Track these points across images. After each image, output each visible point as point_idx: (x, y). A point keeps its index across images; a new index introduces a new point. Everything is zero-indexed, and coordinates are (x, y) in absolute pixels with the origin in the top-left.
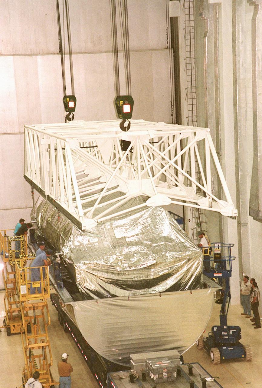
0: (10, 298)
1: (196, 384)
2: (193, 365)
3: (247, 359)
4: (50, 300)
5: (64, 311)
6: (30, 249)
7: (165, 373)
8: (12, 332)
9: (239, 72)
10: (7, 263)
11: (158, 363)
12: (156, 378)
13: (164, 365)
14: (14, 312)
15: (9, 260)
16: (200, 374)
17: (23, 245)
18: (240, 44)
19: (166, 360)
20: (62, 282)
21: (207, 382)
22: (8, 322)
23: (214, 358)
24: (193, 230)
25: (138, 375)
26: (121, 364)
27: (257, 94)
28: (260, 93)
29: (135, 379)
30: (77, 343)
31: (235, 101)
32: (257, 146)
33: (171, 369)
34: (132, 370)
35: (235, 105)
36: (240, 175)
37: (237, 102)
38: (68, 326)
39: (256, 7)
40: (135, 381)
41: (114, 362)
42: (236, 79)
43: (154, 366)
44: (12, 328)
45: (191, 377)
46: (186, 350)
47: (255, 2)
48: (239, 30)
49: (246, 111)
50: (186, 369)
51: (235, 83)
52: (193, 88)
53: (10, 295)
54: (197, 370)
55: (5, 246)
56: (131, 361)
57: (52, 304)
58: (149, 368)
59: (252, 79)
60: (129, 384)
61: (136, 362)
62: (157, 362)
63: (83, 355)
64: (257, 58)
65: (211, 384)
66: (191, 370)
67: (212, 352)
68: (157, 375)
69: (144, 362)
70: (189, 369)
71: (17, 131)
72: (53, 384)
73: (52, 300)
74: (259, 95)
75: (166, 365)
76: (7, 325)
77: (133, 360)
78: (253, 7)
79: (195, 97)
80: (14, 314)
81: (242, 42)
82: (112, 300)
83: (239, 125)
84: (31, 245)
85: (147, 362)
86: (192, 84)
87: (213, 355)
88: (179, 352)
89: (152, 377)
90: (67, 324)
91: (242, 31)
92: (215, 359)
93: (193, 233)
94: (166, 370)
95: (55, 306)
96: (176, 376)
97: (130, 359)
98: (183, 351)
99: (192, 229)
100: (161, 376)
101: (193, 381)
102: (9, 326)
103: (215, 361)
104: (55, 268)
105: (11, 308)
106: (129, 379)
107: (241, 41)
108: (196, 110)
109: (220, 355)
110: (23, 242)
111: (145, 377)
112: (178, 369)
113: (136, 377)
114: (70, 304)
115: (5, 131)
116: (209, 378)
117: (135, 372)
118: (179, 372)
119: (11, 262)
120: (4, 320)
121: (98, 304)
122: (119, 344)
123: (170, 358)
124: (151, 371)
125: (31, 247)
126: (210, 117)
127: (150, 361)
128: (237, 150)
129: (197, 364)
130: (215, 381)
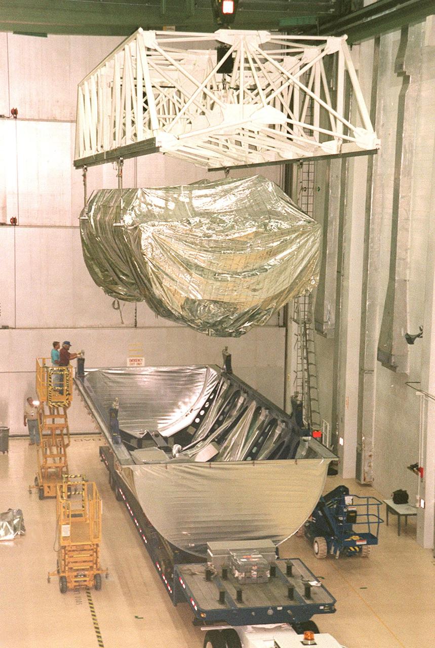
0: (46, 449)
1: (297, 589)
2: (292, 561)
3: (364, 554)
4: (99, 455)
5: (119, 474)
6: (77, 385)
7: (255, 571)
8: (46, 494)
9: (377, 165)
10: (45, 403)
11: (245, 557)
12: (242, 577)
13: (254, 560)
14: (50, 468)
15: (47, 400)
16: (302, 576)
17: (67, 380)
18: (381, 128)
19: (256, 553)
20: (119, 436)
21: (311, 588)
22: (41, 480)
23: (318, 549)
24: (296, 373)
25: (217, 571)
26: (194, 553)
27: (400, 197)
28: (404, 195)
29: (212, 577)
30: (133, 518)
31: (368, 204)
32: (395, 267)
33: (263, 566)
34: (209, 563)
35: (368, 209)
36: (367, 304)
37: (370, 206)
38: (122, 493)
39: (406, 79)
40: (212, 579)
41: (184, 550)
42: (372, 174)
43: (240, 561)
44: (46, 489)
45: (289, 579)
46: (284, 540)
47: (405, 72)
48: (379, 108)
49: (382, 218)
50: (282, 567)
51: (370, 180)
52: (310, 181)
53: (46, 446)
54: (297, 569)
55: (43, 381)
56: (208, 550)
57: (102, 461)
58: (232, 563)
59: (393, 175)
60: (204, 583)
61: (215, 552)
62: (244, 555)
63: (141, 535)
64: (403, 148)
65: (317, 590)
66: (289, 568)
67: (316, 542)
68: (244, 574)
69: (225, 554)
70: (288, 567)
71: (68, 224)
72: (98, 572)
73: (101, 455)
74: (402, 197)
75: (256, 560)
76: (40, 485)
77: (210, 550)
78: (401, 79)
79: (312, 195)
80: (49, 470)
81: (383, 125)
82: (187, 466)
83: (371, 236)
84: (79, 380)
85: (230, 554)
86: (308, 176)
87: (318, 546)
88: (273, 542)
89: (236, 575)
90: (120, 490)
91: (384, 110)
92: (319, 552)
93: (297, 376)
94: (256, 567)
95: (106, 464)
96: (269, 576)
97: (207, 547)
98: (279, 541)
99: (294, 371)
100: (248, 574)
101: (293, 586)
102: (42, 486)
103: (319, 555)
104: (111, 415)
105: (46, 462)
106: (204, 576)
107: (381, 123)
108: (312, 212)
109: (326, 547)
110: (67, 377)
111: (226, 574)
112: (273, 566)
113: (213, 574)
114: (129, 468)
115: (52, 223)
116: (313, 581)
117: (213, 566)
118: (273, 570)
119: (50, 402)
120: (36, 478)
121: (168, 470)
122: (192, 526)
123: (261, 551)
124: (235, 566)
125: (78, 382)
126: (332, 223)
127: (235, 554)
128: (365, 269)
129: (298, 560)
130: (322, 586)
